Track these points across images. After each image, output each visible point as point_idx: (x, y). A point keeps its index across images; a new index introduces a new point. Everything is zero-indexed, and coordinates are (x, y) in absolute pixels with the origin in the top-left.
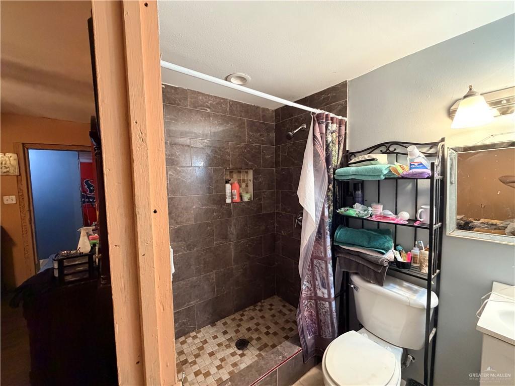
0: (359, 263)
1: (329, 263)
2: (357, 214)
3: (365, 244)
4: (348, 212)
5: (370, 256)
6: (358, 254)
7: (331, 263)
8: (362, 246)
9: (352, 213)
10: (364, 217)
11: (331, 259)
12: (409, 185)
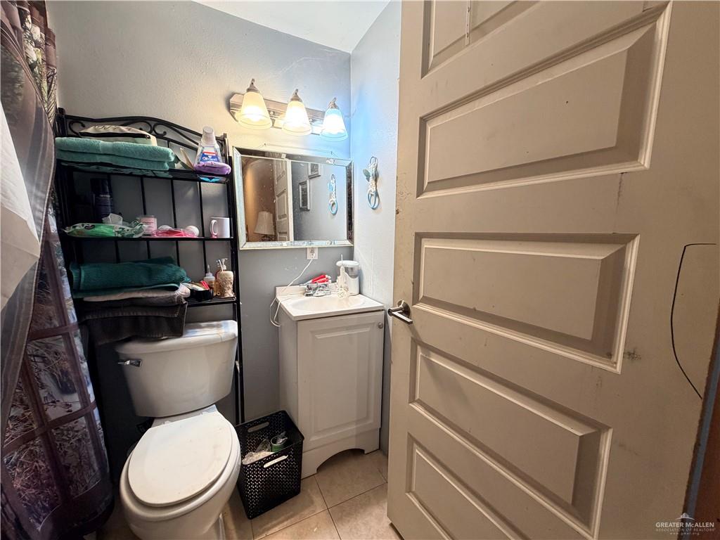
0: (136, 318)
1: (76, 336)
2: (118, 232)
3: (144, 280)
4: (96, 229)
5: (155, 300)
6: (133, 303)
7: (80, 335)
8: (139, 287)
9: (105, 231)
10: (134, 237)
11: (77, 327)
12: (189, 189)
